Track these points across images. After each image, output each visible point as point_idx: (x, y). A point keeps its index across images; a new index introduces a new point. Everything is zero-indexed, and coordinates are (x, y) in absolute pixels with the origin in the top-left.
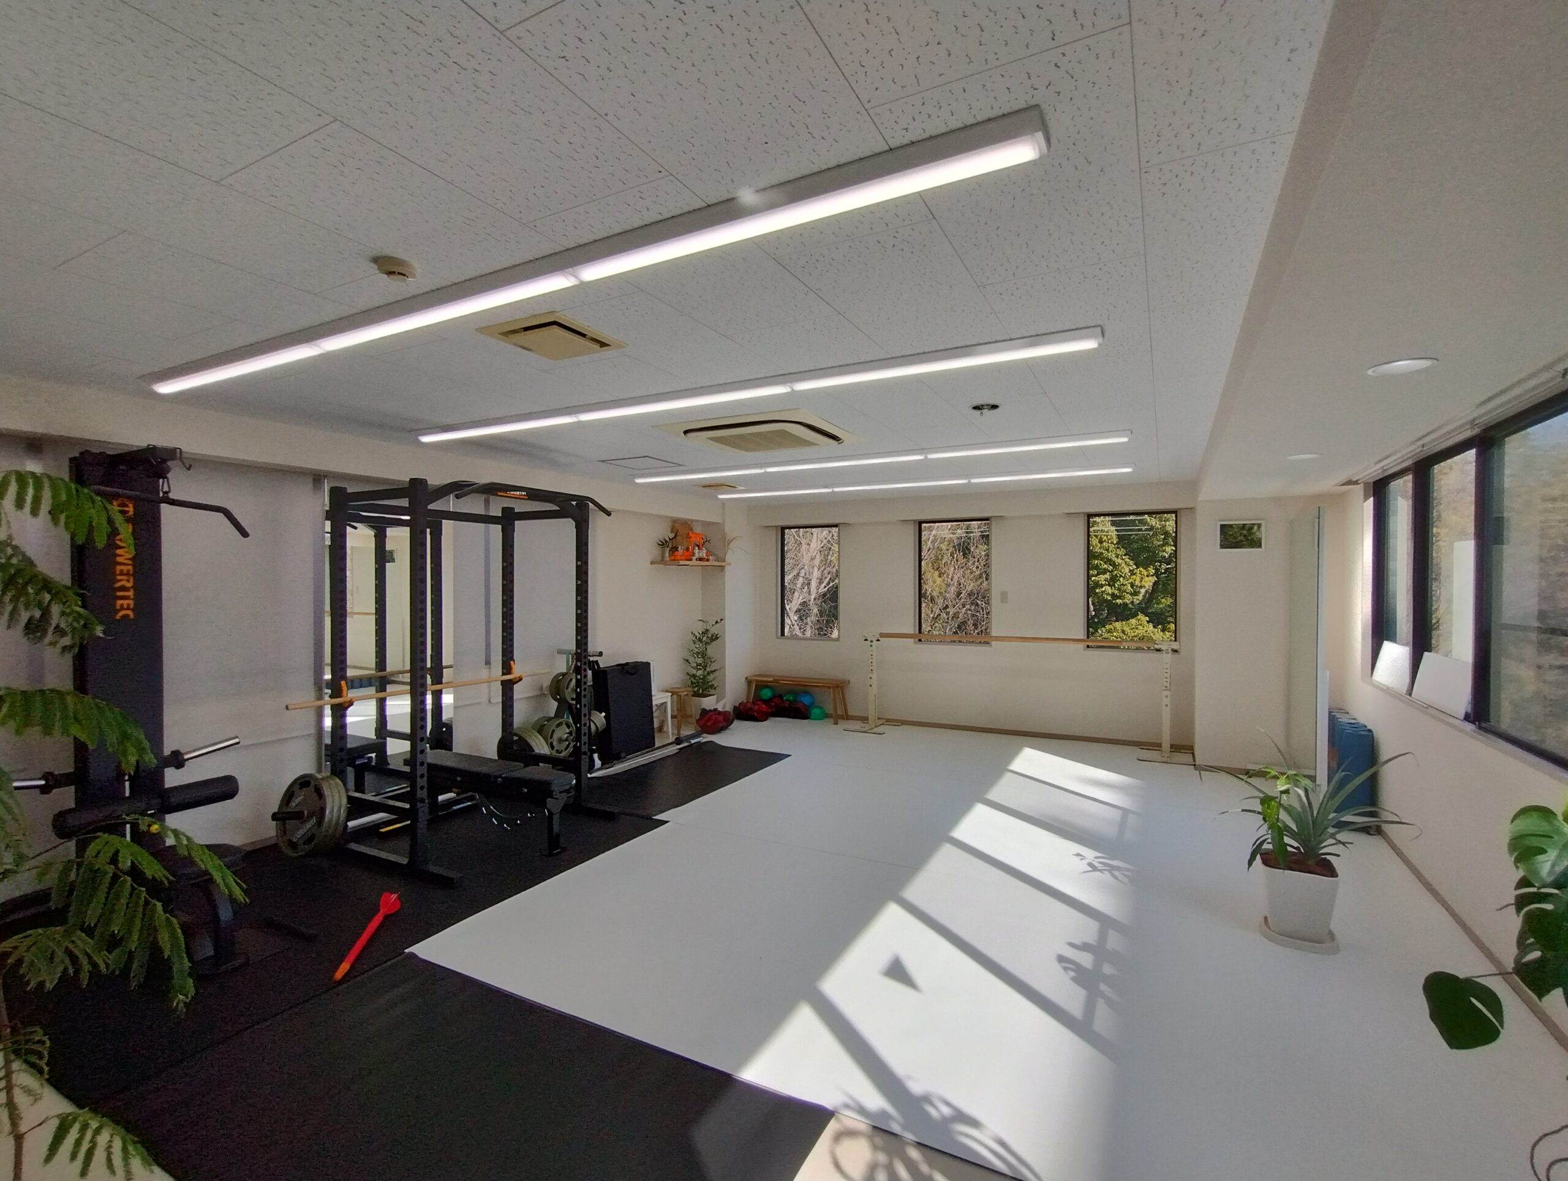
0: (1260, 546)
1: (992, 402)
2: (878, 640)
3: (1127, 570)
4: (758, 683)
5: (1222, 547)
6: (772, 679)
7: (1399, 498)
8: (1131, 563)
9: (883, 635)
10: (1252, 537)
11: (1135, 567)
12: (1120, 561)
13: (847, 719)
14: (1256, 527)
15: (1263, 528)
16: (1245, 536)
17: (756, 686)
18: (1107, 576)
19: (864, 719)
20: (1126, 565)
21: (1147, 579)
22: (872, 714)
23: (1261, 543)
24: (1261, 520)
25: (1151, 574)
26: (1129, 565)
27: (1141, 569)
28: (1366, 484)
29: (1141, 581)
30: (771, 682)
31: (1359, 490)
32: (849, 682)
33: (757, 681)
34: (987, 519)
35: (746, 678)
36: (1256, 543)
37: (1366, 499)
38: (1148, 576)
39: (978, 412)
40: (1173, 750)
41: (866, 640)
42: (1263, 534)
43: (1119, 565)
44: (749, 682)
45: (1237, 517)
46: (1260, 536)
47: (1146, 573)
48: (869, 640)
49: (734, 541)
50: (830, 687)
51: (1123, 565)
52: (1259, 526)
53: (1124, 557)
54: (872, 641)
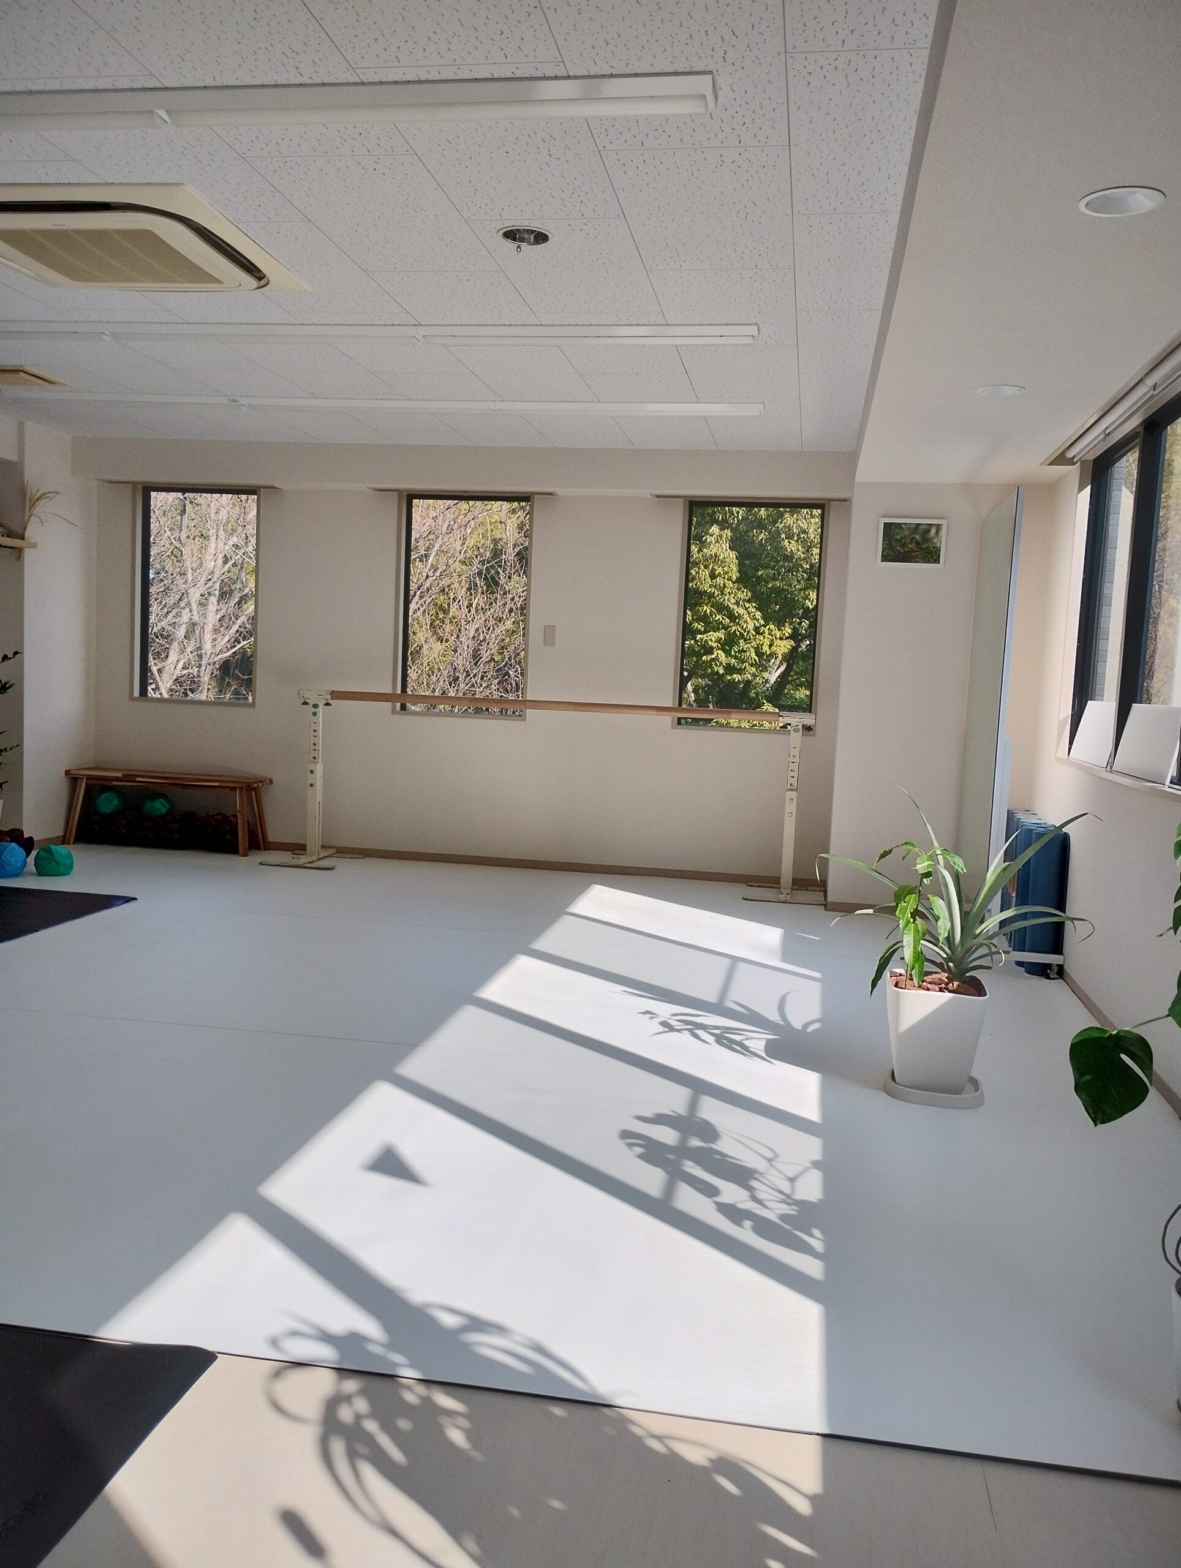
0: (937, 561)
1: (537, 226)
2: (328, 704)
3: (751, 626)
4: (90, 782)
5: (885, 558)
6: (119, 775)
7: (1124, 488)
8: (758, 615)
9: (336, 695)
10: (929, 544)
11: (762, 622)
12: (741, 611)
13: (265, 850)
14: (933, 531)
15: (943, 533)
16: (917, 543)
17: (87, 785)
18: (721, 634)
19: (298, 848)
20: (750, 617)
21: (778, 642)
22: (314, 840)
23: (939, 556)
24: (942, 518)
25: (787, 635)
26: (754, 618)
27: (772, 627)
28: (1083, 463)
29: (770, 646)
30: (117, 779)
31: (1071, 473)
32: (271, 781)
33: (89, 778)
34: (526, 498)
35: (67, 772)
36: (931, 555)
37: (1081, 488)
38: (781, 639)
39: (511, 245)
40: (796, 887)
41: (305, 703)
42: (944, 542)
43: (739, 616)
44: (73, 779)
45: (911, 514)
46: (938, 545)
47: (778, 635)
48: (311, 703)
49: (42, 502)
50: (233, 789)
51: (746, 616)
52: (938, 527)
53: (747, 605)
54: (316, 706)
